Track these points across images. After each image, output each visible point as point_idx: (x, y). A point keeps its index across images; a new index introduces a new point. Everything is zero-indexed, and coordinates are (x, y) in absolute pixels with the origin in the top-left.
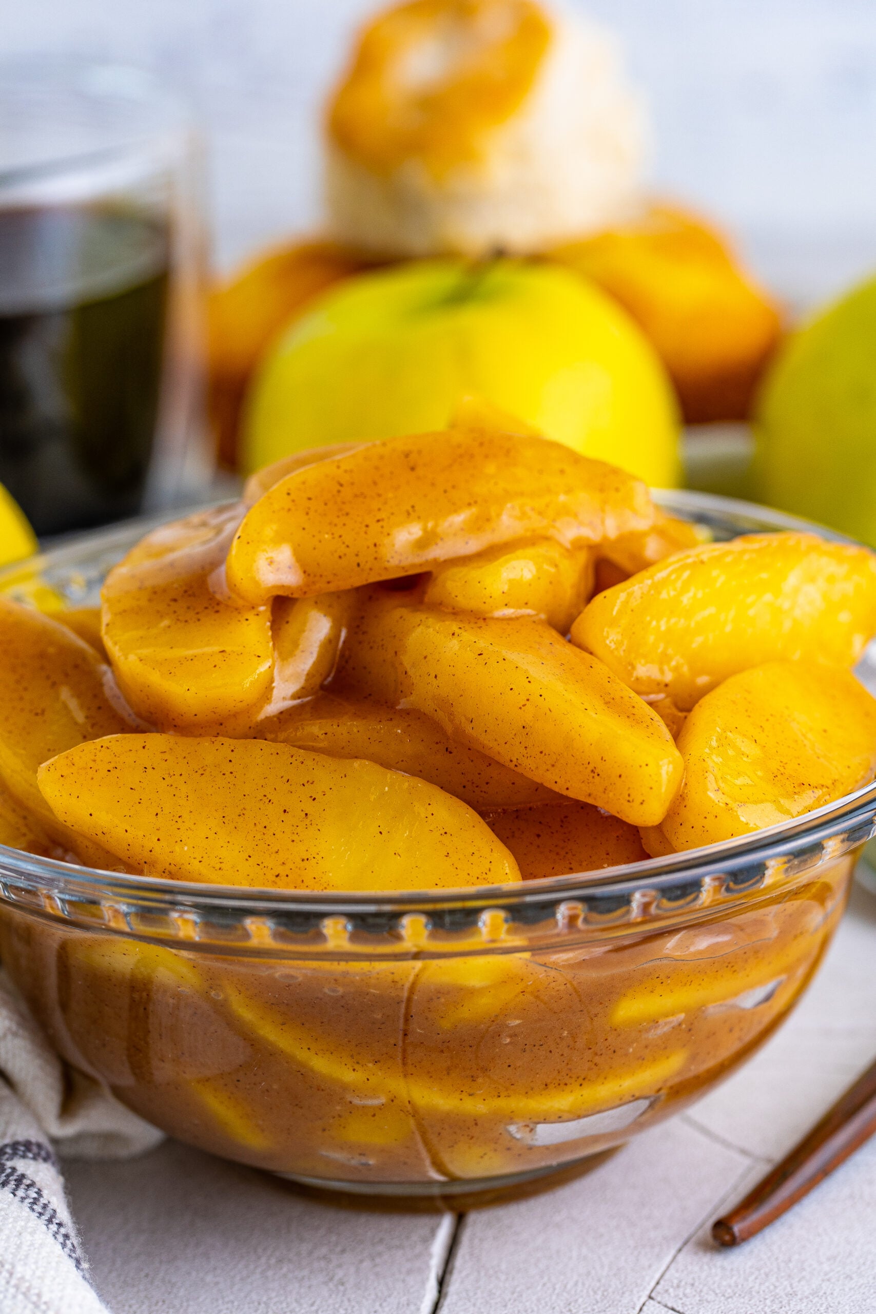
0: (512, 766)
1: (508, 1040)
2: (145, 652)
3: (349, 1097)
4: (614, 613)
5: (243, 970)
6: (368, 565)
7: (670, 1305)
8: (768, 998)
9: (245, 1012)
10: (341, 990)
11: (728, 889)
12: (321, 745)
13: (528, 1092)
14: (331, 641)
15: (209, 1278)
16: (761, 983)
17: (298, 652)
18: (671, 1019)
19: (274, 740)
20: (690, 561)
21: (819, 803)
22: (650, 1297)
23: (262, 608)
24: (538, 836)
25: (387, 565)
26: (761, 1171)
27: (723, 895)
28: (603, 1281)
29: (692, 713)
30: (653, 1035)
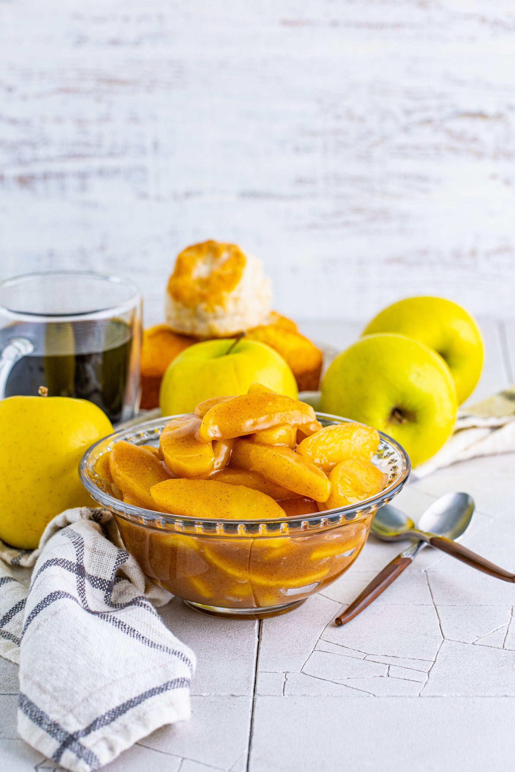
0: (284, 486)
1: (283, 563)
2: (178, 456)
3: (237, 581)
4: (309, 444)
5: (211, 543)
6: (239, 431)
7: (326, 640)
8: (351, 554)
9: (209, 555)
10: (238, 548)
11: (347, 519)
12: (229, 481)
13: (287, 579)
14: (228, 453)
15: (192, 637)
16: (350, 549)
17: (219, 456)
18: (326, 558)
19: (215, 480)
20: (328, 430)
21: (368, 497)
22: (320, 638)
23: (210, 444)
24: (289, 507)
25: (244, 431)
26: (345, 608)
27: (345, 520)
28: (306, 635)
29: (331, 473)
30: (321, 563)
